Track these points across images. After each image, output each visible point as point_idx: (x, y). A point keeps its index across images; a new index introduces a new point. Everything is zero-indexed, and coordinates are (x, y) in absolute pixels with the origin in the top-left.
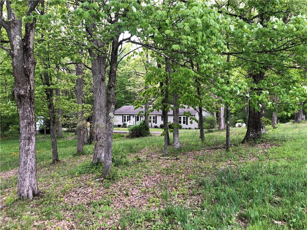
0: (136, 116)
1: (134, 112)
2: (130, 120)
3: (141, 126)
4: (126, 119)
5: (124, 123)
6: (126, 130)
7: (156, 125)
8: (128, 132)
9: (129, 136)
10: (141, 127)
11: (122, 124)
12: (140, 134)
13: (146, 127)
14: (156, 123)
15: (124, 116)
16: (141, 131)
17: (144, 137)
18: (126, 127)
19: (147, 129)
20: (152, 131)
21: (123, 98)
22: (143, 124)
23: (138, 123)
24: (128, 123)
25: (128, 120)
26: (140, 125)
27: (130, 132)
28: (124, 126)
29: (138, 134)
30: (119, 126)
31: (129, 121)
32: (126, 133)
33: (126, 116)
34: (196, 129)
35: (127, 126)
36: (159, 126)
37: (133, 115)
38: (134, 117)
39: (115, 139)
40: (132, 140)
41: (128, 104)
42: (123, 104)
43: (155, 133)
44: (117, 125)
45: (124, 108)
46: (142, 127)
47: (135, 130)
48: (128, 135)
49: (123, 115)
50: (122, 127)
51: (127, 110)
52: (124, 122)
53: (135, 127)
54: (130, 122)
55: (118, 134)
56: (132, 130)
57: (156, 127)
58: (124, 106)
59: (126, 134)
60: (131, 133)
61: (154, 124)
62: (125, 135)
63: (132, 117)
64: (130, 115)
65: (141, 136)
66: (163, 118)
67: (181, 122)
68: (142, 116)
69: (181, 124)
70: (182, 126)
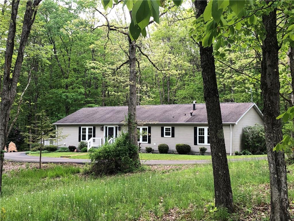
0: (106, 127)
1: (104, 121)
2: (94, 136)
3: (119, 148)
4: (87, 134)
5: (82, 143)
6: (84, 158)
7: (149, 146)
8: (89, 161)
9: (91, 172)
10: (119, 151)
11: (77, 144)
12: (117, 165)
13: (130, 150)
14: (149, 142)
15: (82, 127)
16: (120, 159)
17: (126, 173)
18: (86, 151)
19: (133, 153)
20: (144, 159)
21: (81, 93)
22: (125, 143)
23: (113, 142)
24: (90, 143)
25: (90, 137)
26: (118, 145)
27: (92, 160)
28: (83, 148)
29: (113, 166)
30: (72, 149)
31: (92, 138)
32: (84, 164)
33: (87, 128)
34: (237, 154)
35: (88, 149)
36: (156, 148)
37: (102, 127)
38: (103, 130)
39: (58, 179)
40: (96, 180)
41: (92, 105)
42: (81, 106)
43: (152, 163)
44: (67, 146)
45: (83, 111)
46: (121, 150)
47: (105, 158)
48: (88, 168)
49: (79, 126)
50: (77, 151)
51: (88, 116)
52: (81, 141)
53: (105, 149)
54: (94, 140)
55: (66, 167)
56: (98, 158)
57: (149, 150)
58: (83, 109)
59: (85, 167)
60: (97, 164)
61: (144, 145)
62: (82, 169)
63: (98, 131)
64: (95, 126)
65: (120, 170)
66: (165, 131)
67: (204, 140)
68: (120, 128)
69: (204, 143)
70: (206, 149)
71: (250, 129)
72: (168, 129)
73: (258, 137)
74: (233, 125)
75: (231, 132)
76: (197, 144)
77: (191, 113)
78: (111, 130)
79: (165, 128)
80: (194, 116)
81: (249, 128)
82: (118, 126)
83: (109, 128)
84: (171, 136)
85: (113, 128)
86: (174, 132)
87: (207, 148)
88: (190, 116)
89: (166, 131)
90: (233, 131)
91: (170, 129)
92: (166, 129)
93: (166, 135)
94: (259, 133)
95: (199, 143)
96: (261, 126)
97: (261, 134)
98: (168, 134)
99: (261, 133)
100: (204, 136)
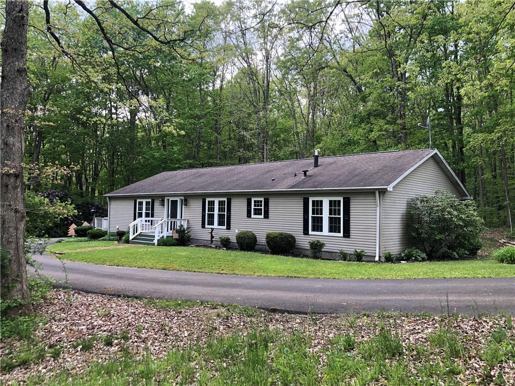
0: (168, 200)
2: (152, 216)
4: (144, 211)
7: (227, 234)
14: (228, 227)
15: (138, 201)
24: (135, 228)
25: (147, 216)
31: (140, 219)
33: (144, 201)
34: (389, 259)
35: (131, 237)
37: (162, 200)
38: (163, 205)
57: (224, 243)
61: (220, 232)
63: (157, 205)
64: (153, 199)
66: (253, 207)
67: (322, 225)
68: (186, 200)
69: (322, 231)
70: (324, 244)
71: (424, 201)
72: (258, 201)
73: (442, 220)
74: (383, 192)
75: (378, 208)
76: (310, 233)
77: (305, 172)
78: (174, 203)
79: (253, 200)
80: (310, 176)
81: (422, 201)
82: (183, 198)
83: (171, 201)
84: (262, 216)
85: (177, 201)
86: (268, 208)
87: (325, 242)
88: (303, 177)
89: (255, 206)
90: (382, 206)
91: (261, 201)
92: (255, 201)
93: (255, 214)
94: (443, 210)
95: (313, 230)
96: (450, 195)
97: (449, 213)
98: (257, 212)
99: (448, 209)
100: (322, 217)
